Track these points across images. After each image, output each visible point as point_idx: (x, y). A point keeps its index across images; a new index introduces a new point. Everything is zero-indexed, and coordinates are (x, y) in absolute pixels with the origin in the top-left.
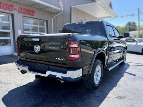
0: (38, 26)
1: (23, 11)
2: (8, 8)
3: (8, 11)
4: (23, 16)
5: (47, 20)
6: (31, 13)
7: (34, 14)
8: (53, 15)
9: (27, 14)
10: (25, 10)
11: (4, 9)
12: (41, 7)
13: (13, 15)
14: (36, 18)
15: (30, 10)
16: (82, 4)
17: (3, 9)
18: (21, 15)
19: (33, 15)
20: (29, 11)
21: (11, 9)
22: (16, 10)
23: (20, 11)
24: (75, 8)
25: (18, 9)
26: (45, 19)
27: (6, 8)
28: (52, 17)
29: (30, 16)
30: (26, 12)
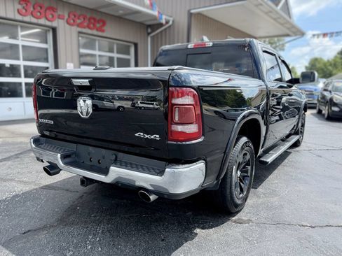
0: (115, 55)
1: (79, 21)
2: (43, 14)
3: (42, 21)
4: (80, 33)
5: (136, 41)
6: (98, 25)
7: (105, 28)
8: (149, 30)
9: (88, 27)
10: (84, 19)
11: (34, 17)
12: (121, 12)
13: (54, 30)
14: (109, 36)
15: (94, 19)
16: (215, 5)
17: (32, 17)
18: (75, 29)
19: (103, 31)
20: (92, 21)
21: (50, 16)
22: (63, 19)
23: (72, 21)
24: (199, 14)
25: (66, 17)
26: (132, 40)
27: (39, 14)
28: (149, 34)
29: (95, 32)
30: (85, 24)
